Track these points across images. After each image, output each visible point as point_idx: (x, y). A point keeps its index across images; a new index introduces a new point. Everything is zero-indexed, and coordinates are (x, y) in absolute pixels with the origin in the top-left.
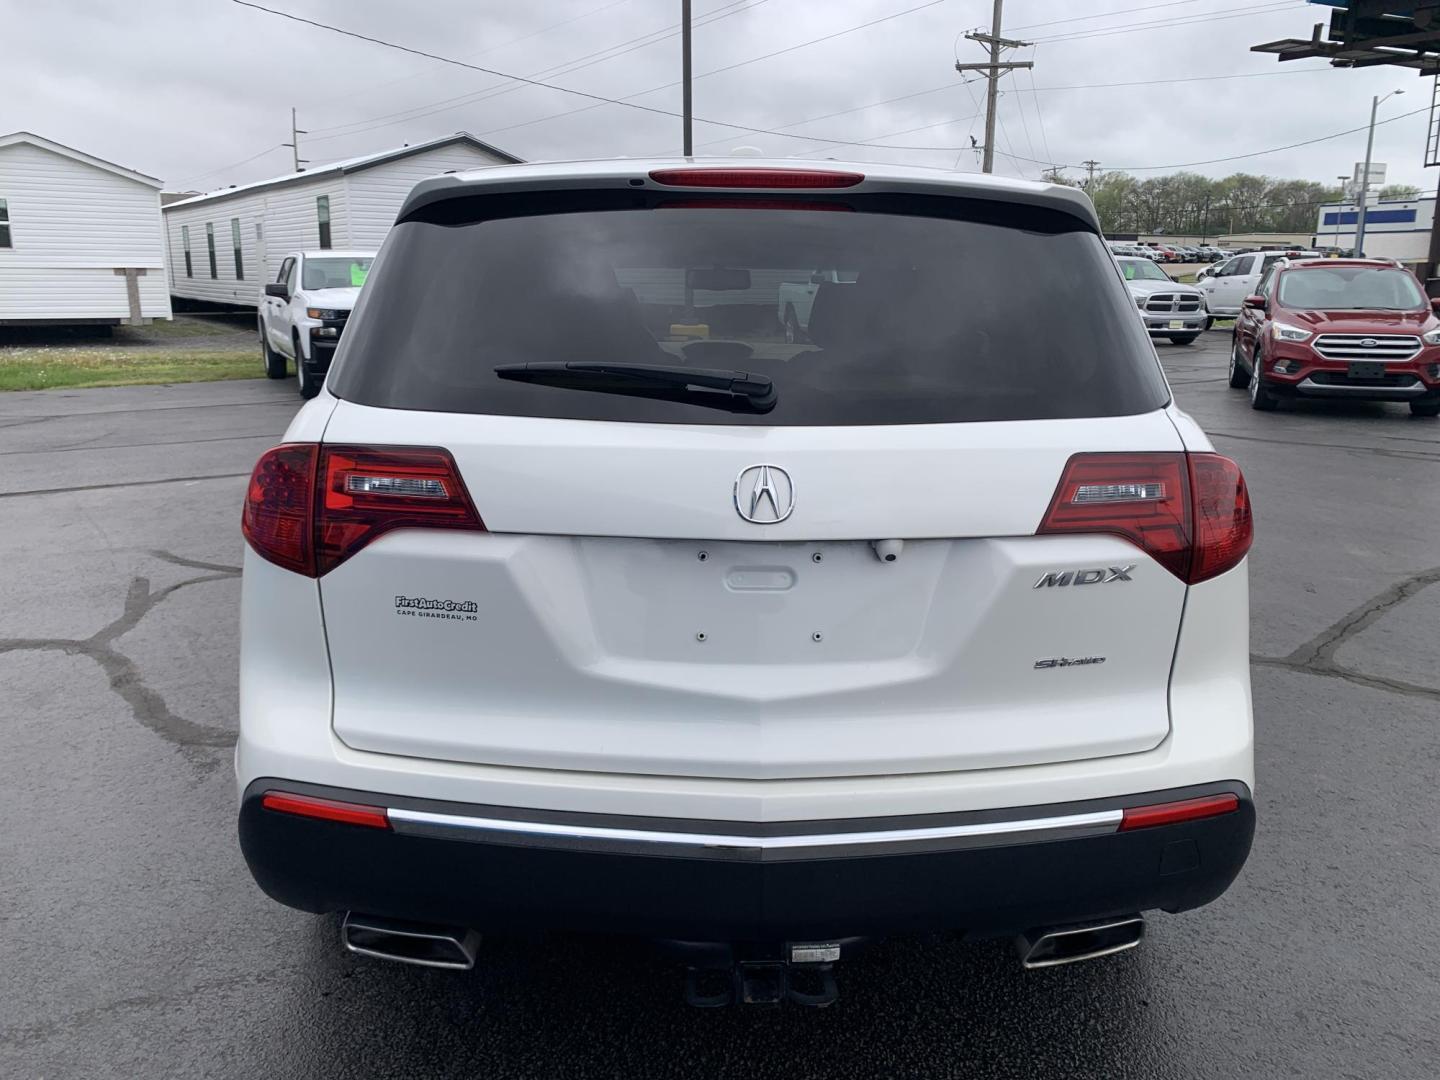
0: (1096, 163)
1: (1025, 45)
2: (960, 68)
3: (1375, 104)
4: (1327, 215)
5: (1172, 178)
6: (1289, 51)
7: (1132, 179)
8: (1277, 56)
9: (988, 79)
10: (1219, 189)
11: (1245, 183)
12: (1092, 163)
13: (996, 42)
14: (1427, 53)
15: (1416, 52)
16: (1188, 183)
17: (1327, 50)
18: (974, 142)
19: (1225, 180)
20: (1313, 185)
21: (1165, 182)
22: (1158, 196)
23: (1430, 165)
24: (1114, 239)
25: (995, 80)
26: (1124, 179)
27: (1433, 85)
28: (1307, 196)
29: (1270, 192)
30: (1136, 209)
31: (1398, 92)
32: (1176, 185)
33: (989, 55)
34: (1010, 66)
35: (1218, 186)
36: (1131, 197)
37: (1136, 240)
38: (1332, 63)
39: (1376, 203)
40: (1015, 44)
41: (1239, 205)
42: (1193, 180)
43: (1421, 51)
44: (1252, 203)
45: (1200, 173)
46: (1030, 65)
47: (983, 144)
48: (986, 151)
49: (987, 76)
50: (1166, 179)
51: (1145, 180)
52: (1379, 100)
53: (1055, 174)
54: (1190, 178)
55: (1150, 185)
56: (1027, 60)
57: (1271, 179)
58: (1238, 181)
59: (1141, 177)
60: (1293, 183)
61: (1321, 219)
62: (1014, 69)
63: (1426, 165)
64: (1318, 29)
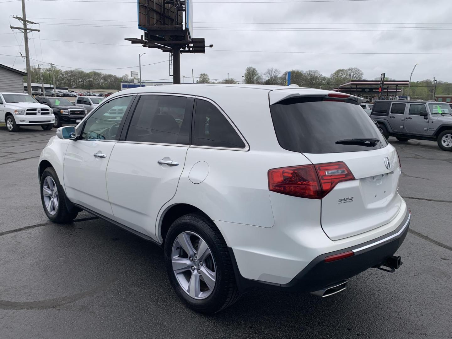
0: (53, 64)
1: (36, 24)
2: (12, 28)
3: (140, 56)
4: (123, 85)
5: (74, 71)
6: (134, 41)
7: (60, 70)
8: (131, 42)
9: (23, 33)
10: (88, 75)
11: (96, 74)
12: (52, 64)
13: (25, 21)
14: (166, 47)
15: (163, 46)
16: (79, 72)
17: (144, 42)
18: (21, 55)
19: (90, 73)
20: (114, 76)
21: (71, 72)
22: (69, 76)
23: (171, 76)
24: (60, 89)
25: (27, 34)
26: (57, 70)
27: (169, 55)
28: (113, 79)
29: (103, 77)
30: (63, 79)
31: (144, 54)
32: (75, 73)
33: (23, 25)
34: (32, 30)
35: (88, 74)
36: (61, 75)
37: (67, 90)
38: (143, 46)
39: (137, 83)
40: (32, 23)
41: (95, 81)
42: (80, 72)
43: (165, 46)
44: (98, 80)
45: (82, 70)
46: (39, 31)
47: (25, 55)
48: (26, 58)
49: (23, 32)
50: (72, 71)
51: (65, 71)
52: (141, 55)
53: (39, 67)
54: (79, 71)
55: (67, 72)
56: (38, 29)
57: (103, 73)
58: (93, 73)
59: (63, 70)
60: (109, 75)
61: (122, 86)
62: (33, 31)
63: (170, 76)
64: (142, 36)
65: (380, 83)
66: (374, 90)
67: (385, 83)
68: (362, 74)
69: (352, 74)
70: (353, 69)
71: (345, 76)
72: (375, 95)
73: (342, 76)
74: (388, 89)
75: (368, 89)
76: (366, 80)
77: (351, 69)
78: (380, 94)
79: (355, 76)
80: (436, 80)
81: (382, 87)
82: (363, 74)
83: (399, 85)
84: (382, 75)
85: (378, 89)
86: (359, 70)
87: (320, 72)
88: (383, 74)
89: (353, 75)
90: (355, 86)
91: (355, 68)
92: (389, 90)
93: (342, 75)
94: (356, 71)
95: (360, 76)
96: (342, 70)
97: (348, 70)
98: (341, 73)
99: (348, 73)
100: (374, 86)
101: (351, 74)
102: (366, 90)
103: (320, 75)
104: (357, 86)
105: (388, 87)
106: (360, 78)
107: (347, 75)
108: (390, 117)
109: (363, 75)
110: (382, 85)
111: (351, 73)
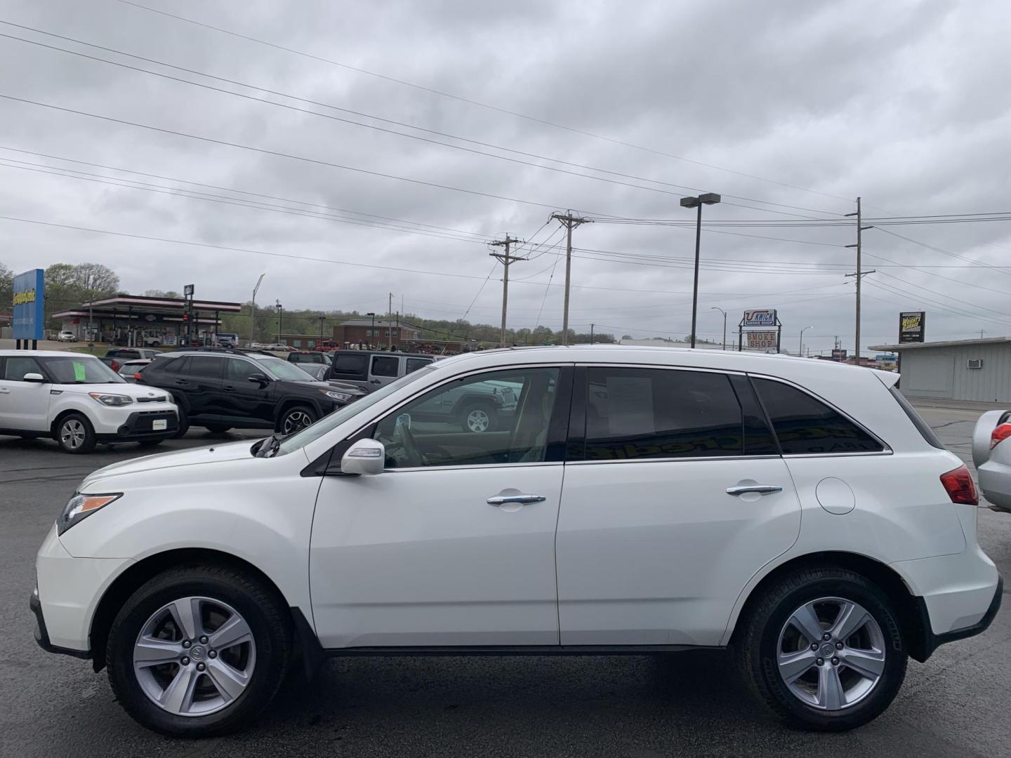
65: (182, 304)
66: (165, 319)
67: (195, 305)
68: (116, 280)
69: (92, 277)
70: (93, 266)
71: (75, 282)
72: (168, 329)
73: (67, 282)
74: (197, 318)
75: (151, 316)
76: (126, 294)
77: (90, 267)
78: (186, 327)
79: (98, 282)
80: (280, 306)
81: (189, 313)
82: (118, 281)
83: (221, 312)
84: (186, 287)
85: (182, 317)
86: (107, 271)
87: (6, 266)
88: (190, 286)
89: (95, 280)
90: (126, 308)
91: (98, 265)
92: (199, 321)
93: (67, 278)
94: (102, 274)
95: (112, 284)
96: (66, 268)
97: (82, 268)
98: (64, 274)
99: (82, 275)
100: (166, 311)
101: (89, 278)
102: (147, 318)
103: (6, 274)
104: (131, 308)
105: (197, 314)
106: (113, 289)
107: (79, 279)
108: (372, 382)
109: (118, 283)
110: (189, 309)
111: (89, 275)
